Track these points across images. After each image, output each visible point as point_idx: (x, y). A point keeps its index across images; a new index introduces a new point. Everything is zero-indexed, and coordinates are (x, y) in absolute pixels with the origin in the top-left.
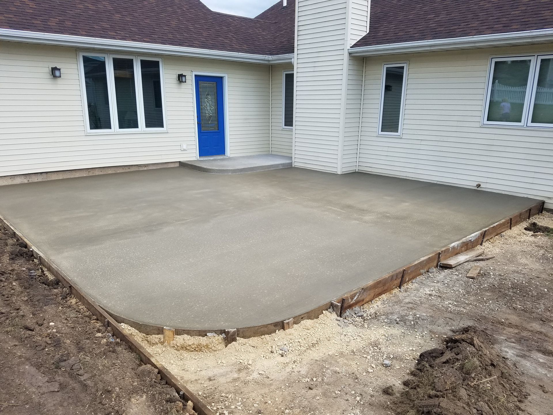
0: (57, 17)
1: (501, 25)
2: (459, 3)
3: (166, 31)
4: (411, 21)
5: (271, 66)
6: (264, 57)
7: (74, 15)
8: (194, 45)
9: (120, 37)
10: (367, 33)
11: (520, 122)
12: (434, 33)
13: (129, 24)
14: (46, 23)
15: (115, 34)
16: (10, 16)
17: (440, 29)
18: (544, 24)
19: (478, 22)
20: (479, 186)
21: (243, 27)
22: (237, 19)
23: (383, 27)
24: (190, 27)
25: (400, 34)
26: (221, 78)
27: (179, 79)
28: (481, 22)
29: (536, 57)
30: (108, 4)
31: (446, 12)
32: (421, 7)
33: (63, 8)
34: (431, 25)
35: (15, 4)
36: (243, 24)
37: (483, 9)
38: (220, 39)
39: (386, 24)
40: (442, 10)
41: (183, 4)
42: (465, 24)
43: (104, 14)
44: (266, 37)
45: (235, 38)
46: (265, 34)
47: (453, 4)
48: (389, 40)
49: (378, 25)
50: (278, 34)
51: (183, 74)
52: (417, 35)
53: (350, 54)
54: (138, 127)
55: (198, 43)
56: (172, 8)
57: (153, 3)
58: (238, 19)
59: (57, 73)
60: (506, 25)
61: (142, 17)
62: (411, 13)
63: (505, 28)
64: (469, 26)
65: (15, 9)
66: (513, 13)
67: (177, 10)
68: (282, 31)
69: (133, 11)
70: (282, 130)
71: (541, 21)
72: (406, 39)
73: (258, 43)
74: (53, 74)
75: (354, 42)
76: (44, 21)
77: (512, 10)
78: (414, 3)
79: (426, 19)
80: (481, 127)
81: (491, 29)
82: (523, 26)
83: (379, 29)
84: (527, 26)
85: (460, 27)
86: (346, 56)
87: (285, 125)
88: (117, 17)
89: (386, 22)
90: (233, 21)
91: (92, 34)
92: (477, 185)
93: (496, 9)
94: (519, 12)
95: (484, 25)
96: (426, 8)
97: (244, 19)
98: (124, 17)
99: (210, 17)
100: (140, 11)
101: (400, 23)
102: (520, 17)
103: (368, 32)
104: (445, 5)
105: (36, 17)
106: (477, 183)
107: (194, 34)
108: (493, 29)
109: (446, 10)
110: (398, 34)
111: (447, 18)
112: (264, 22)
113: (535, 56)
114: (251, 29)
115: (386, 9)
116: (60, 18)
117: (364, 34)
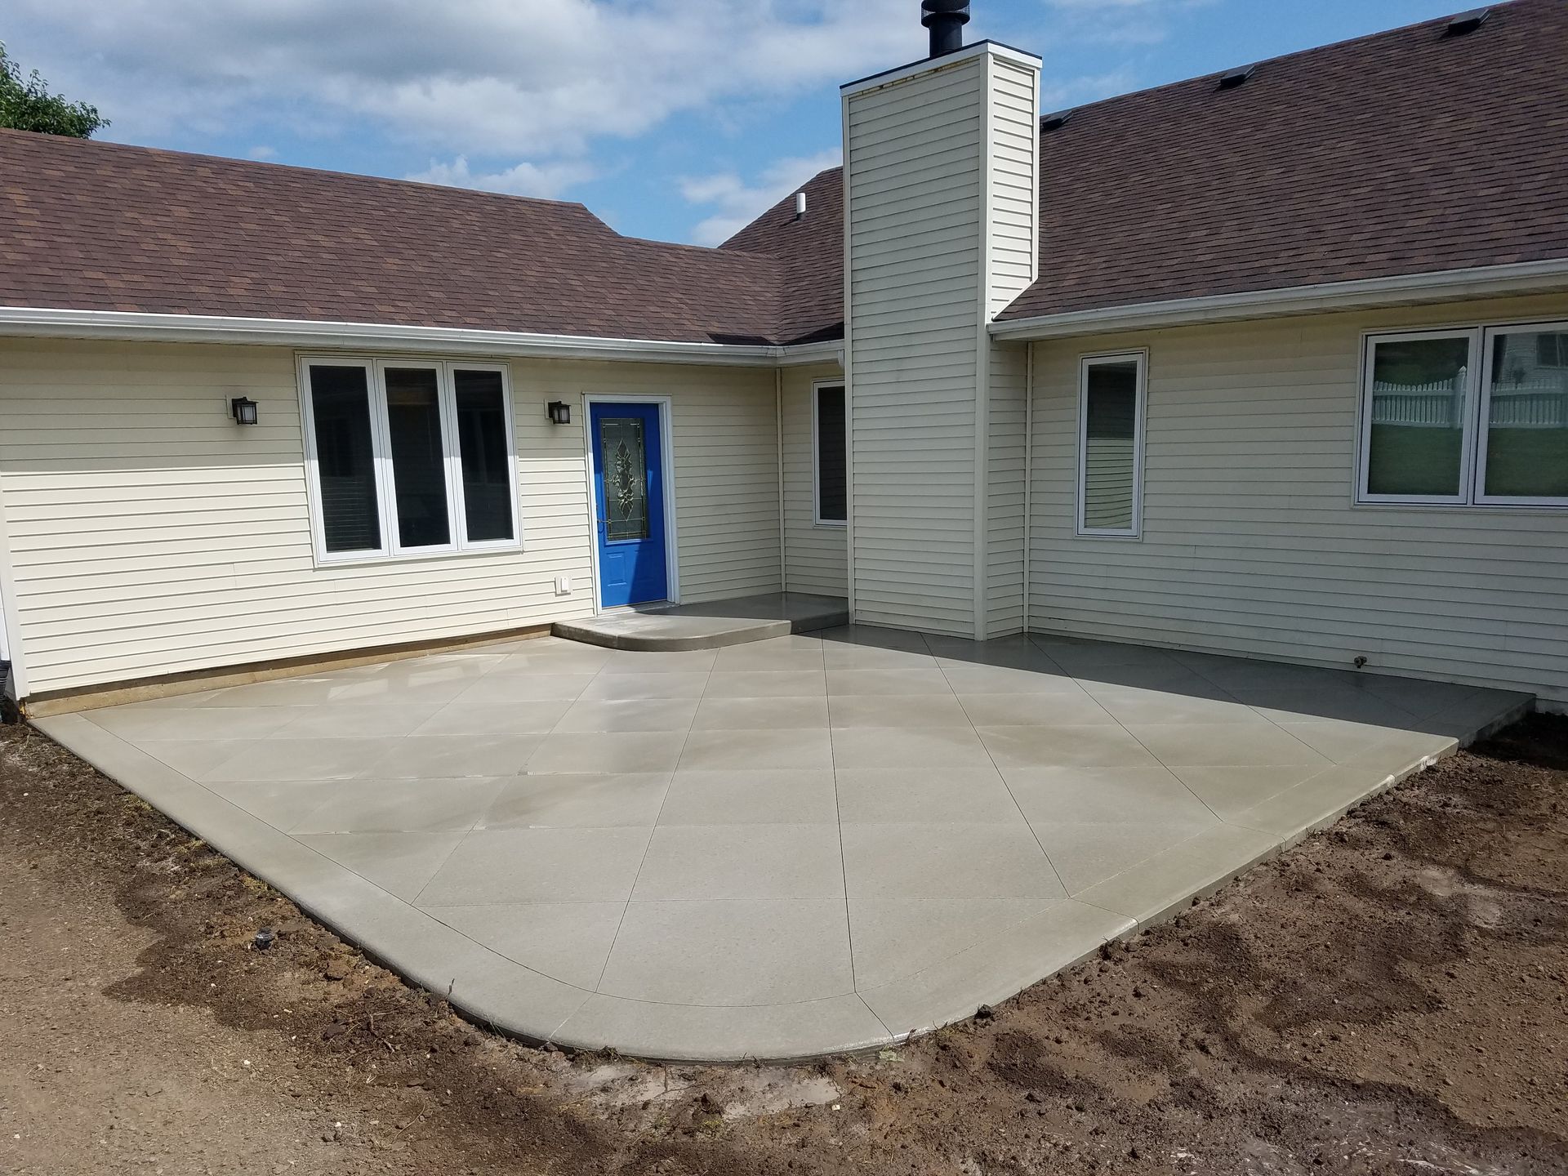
0: (246, 273)
1: (1385, 256)
2: (1266, 200)
3: (515, 294)
4: (1147, 247)
5: (778, 371)
6: (764, 351)
7: (287, 265)
8: (590, 328)
9: (406, 318)
10: (1034, 280)
11: (1457, 494)
12: (1213, 277)
13: (423, 281)
14: (222, 291)
15: (393, 310)
16: (135, 278)
17: (1227, 268)
18: (1495, 252)
19: (1325, 248)
20: (1360, 662)
21: (702, 275)
22: (684, 252)
23: (1075, 264)
24: (573, 282)
25: (1121, 282)
26: (655, 408)
27: (551, 415)
28: (1331, 248)
29: (1481, 329)
30: (364, 231)
31: (1236, 222)
32: (1168, 211)
33: (258, 250)
34: (1201, 258)
35: (144, 246)
36: (701, 267)
37: (1334, 213)
38: (652, 309)
39: (1080, 257)
40: (1224, 218)
41: (546, 222)
42: (1292, 253)
43: (358, 258)
44: (762, 298)
45: (686, 304)
46: (759, 289)
47: (1251, 202)
48: (1094, 299)
49: (1061, 260)
50: (794, 289)
51: (562, 403)
52: (1168, 283)
53: (992, 336)
54: (448, 541)
55: (601, 323)
56: (521, 233)
57: (474, 223)
58: (686, 253)
59: (248, 413)
60: (1398, 255)
61: (453, 260)
62: (1145, 225)
63: (1394, 263)
64: (1303, 258)
65: (147, 260)
66: (1410, 223)
67: (536, 239)
68: (801, 279)
69: (428, 248)
70: (814, 529)
71: (1485, 245)
72: (1139, 294)
73: (746, 316)
74: (235, 415)
75: (1003, 306)
76: (217, 284)
77: (1408, 216)
78: (1147, 199)
79: (1187, 241)
80: (1352, 510)
81: (1357, 267)
82: (1441, 258)
83: (1064, 271)
84: (1452, 257)
85: (1278, 261)
86: (983, 343)
87: (822, 517)
88: (392, 263)
89: (1080, 251)
90: (674, 260)
91: (335, 312)
92: (1356, 661)
93: (1366, 215)
94: (1426, 221)
95: (1339, 254)
96: (1182, 213)
97: (701, 252)
98: (409, 263)
99: (617, 252)
100: (445, 245)
101: (1118, 251)
102: (1431, 233)
103: (1035, 278)
104: (1232, 205)
105: (196, 276)
106: (1357, 655)
107: (584, 299)
108: (1365, 266)
109: (1235, 216)
110: (1117, 283)
111: (1242, 240)
112: (753, 258)
113: (1477, 327)
114: (722, 277)
115: (1075, 217)
116: (253, 275)
117: (1026, 285)
